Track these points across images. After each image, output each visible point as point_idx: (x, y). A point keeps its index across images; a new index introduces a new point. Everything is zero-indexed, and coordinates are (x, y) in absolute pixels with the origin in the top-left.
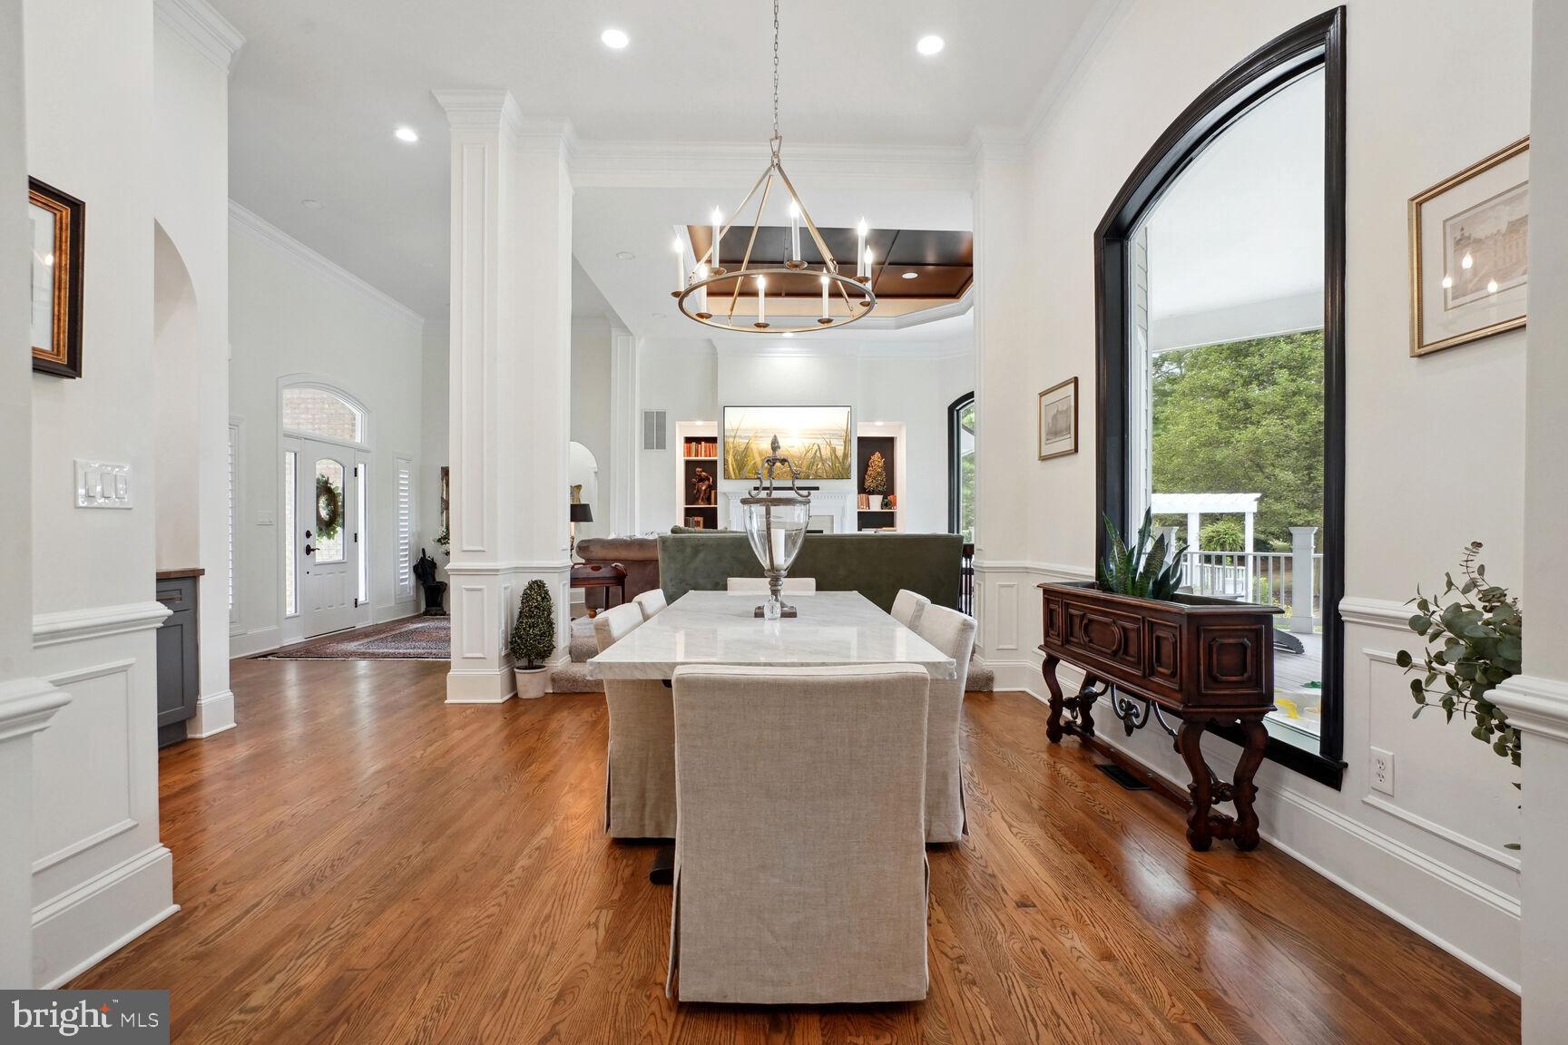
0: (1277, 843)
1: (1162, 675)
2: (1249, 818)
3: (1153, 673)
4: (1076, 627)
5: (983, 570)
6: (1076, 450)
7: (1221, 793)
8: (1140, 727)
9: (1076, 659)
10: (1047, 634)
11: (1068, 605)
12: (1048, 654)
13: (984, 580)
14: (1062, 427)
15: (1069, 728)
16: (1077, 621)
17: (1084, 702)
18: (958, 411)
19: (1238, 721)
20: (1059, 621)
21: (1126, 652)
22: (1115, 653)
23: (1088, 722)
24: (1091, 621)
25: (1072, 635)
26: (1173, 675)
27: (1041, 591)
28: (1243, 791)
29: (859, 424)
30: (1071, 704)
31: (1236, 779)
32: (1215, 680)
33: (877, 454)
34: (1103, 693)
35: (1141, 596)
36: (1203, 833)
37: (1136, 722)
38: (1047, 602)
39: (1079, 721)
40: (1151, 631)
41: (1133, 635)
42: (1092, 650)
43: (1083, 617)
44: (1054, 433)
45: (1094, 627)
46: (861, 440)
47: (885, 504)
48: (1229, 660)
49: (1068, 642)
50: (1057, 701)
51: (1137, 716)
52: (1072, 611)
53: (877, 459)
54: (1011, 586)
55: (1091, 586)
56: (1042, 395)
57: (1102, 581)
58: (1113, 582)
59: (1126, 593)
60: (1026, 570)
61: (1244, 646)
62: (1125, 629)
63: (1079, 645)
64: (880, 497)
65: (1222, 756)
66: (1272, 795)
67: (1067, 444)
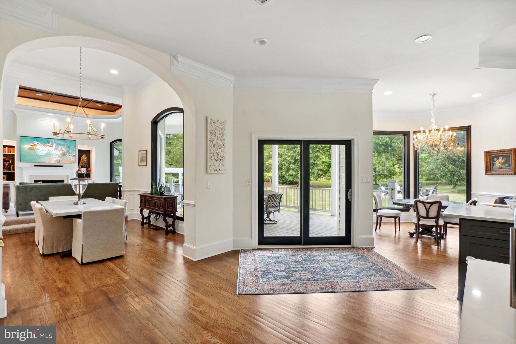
0: (179, 232)
1: (161, 208)
2: (174, 229)
3: (159, 208)
4: (147, 202)
5: (125, 191)
6: (147, 165)
7: (170, 226)
8: (158, 219)
9: (147, 208)
10: (141, 204)
11: (145, 198)
12: (141, 208)
13: (125, 194)
14: (143, 159)
15: (146, 223)
16: (147, 201)
17: (149, 217)
18: (113, 144)
19: (172, 214)
20: (143, 201)
21: (155, 205)
22: (154, 206)
23: (150, 221)
24: (149, 200)
25: (146, 204)
26: (162, 208)
27: (139, 195)
28: (173, 225)
29: (78, 146)
30: (146, 218)
31: (172, 223)
32: (169, 208)
33: (84, 155)
34: (152, 214)
35: (158, 195)
36: (167, 232)
37: (158, 218)
38: (141, 197)
39: (148, 221)
40: (159, 201)
41: (156, 203)
42: (150, 206)
43: (148, 200)
44: (142, 160)
45: (150, 201)
46: (79, 150)
47: (87, 171)
48: (170, 204)
49: (145, 205)
50: (143, 218)
51: (158, 217)
52: (146, 199)
53: (84, 157)
54: (132, 195)
55: (150, 194)
56: (139, 151)
57: (151, 193)
58: (153, 193)
59: (155, 195)
60: (135, 191)
61: (173, 202)
62: (155, 201)
63: (147, 205)
64: (86, 169)
65: (170, 220)
66: (178, 225)
67: (145, 164)
